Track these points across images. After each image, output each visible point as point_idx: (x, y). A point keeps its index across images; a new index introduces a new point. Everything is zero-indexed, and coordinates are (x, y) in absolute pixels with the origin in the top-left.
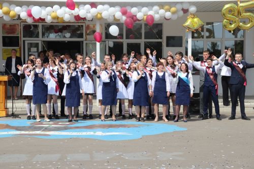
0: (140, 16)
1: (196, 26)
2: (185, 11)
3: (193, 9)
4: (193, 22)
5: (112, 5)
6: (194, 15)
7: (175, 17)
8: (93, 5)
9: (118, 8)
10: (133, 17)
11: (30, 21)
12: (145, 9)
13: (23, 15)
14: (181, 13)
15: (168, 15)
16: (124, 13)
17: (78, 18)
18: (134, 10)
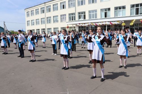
0: (113, 23)
1: (124, 25)
2: (122, 22)
3: (123, 22)
4: (123, 24)
5: (108, 22)
6: (124, 23)
7: (120, 23)
8: (105, 22)
9: (109, 22)
10: (112, 24)
11: (96, 25)
12: (114, 22)
13: (95, 24)
14: (121, 23)
15: (118, 23)
16: (110, 23)
17: (103, 24)
18: (112, 23)
